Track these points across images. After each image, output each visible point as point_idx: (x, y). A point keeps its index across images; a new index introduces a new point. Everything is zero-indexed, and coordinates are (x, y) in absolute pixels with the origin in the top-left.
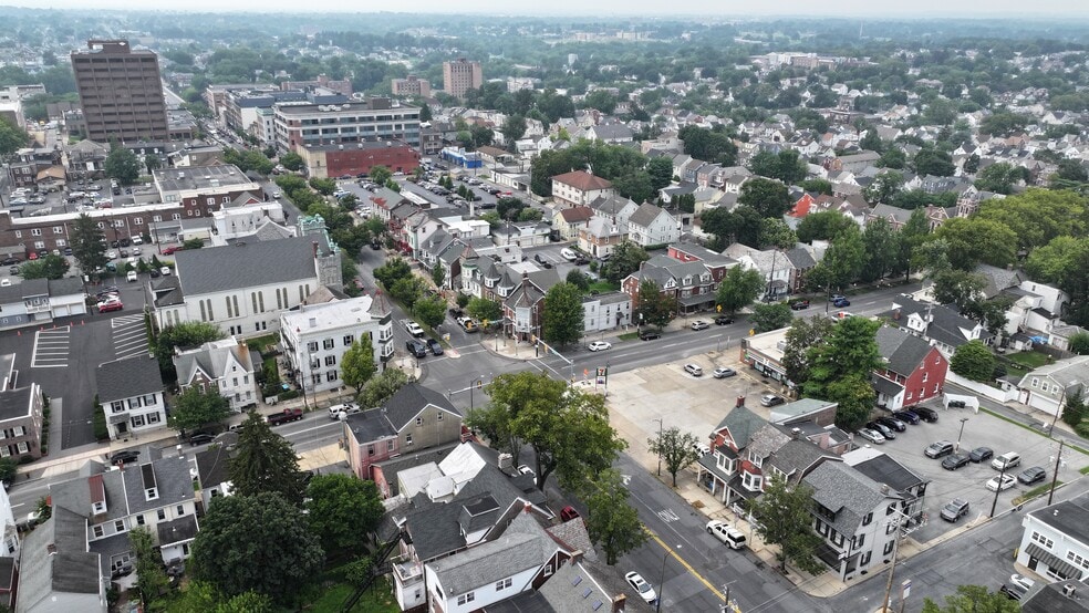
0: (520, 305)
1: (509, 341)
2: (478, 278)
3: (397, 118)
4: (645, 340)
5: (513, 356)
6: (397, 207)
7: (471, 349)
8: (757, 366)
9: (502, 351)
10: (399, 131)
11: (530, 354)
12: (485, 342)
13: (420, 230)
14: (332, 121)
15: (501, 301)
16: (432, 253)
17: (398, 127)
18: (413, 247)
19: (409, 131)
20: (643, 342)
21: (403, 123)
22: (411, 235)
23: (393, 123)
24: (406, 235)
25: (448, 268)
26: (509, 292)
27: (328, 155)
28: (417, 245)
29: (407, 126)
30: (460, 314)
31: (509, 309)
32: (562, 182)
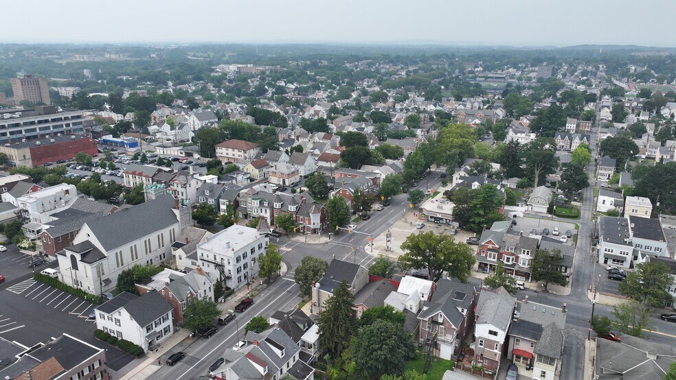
0: (314, 212)
3: (66, 119)
5: (317, 242)
6: (155, 175)
7: (291, 245)
8: (430, 219)
10: (68, 128)
11: (324, 239)
12: (293, 239)
13: (188, 186)
14: (17, 125)
15: (292, 214)
16: (212, 198)
17: (68, 125)
19: (75, 127)
20: (365, 222)
21: (71, 122)
23: (64, 123)
26: (297, 208)
27: (32, 150)
29: (74, 124)
31: (301, 217)
32: (226, 147)
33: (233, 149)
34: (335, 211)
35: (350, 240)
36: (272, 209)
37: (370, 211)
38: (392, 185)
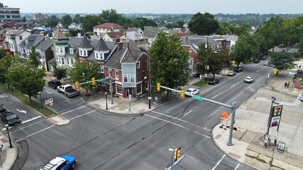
0: (125, 60)
1: (114, 99)
2: (72, 52)
4: (213, 84)
5: (126, 111)
7: (79, 112)
9: (112, 108)
11: (142, 107)
12: (92, 103)
13: (17, 38)
15: (99, 65)
16: (28, 48)
18: (13, 50)
19: (15, 19)
20: (213, 87)
21: (11, 15)
22: (11, 42)
24: (7, 43)
25: (43, 54)
26: (106, 55)
28: (16, 48)
30: (59, 84)
31: (110, 69)
32: (99, 28)
33: (104, 29)
34: (161, 59)
35: (184, 111)
36: (78, 57)
37: (218, 74)
38: (249, 46)
